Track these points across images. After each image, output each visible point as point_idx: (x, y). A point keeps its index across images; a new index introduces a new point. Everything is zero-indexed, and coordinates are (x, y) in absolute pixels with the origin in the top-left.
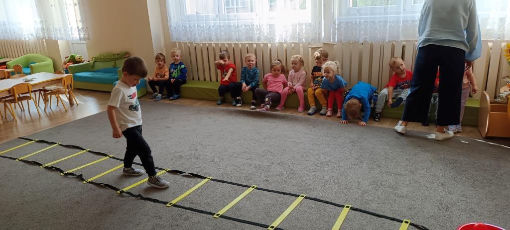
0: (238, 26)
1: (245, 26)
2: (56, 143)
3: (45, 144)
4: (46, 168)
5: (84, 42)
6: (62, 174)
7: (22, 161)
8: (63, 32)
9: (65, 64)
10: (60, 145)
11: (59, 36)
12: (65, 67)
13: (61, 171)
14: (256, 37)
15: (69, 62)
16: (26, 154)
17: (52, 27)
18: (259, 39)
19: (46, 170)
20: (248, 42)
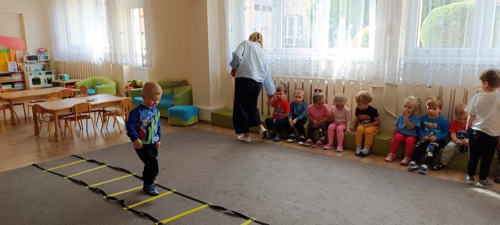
0: (295, 61)
1: (303, 61)
2: (105, 164)
3: (95, 164)
4: (91, 189)
5: (147, 68)
6: (104, 197)
7: (70, 179)
8: (128, 58)
9: (127, 87)
10: (109, 166)
11: (124, 61)
12: (126, 90)
13: (104, 194)
14: (313, 72)
15: (130, 86)
16: (75, 173)
17: (119, 53)
18: (316, 75)
19: (90, 191)
20: (304, 77)
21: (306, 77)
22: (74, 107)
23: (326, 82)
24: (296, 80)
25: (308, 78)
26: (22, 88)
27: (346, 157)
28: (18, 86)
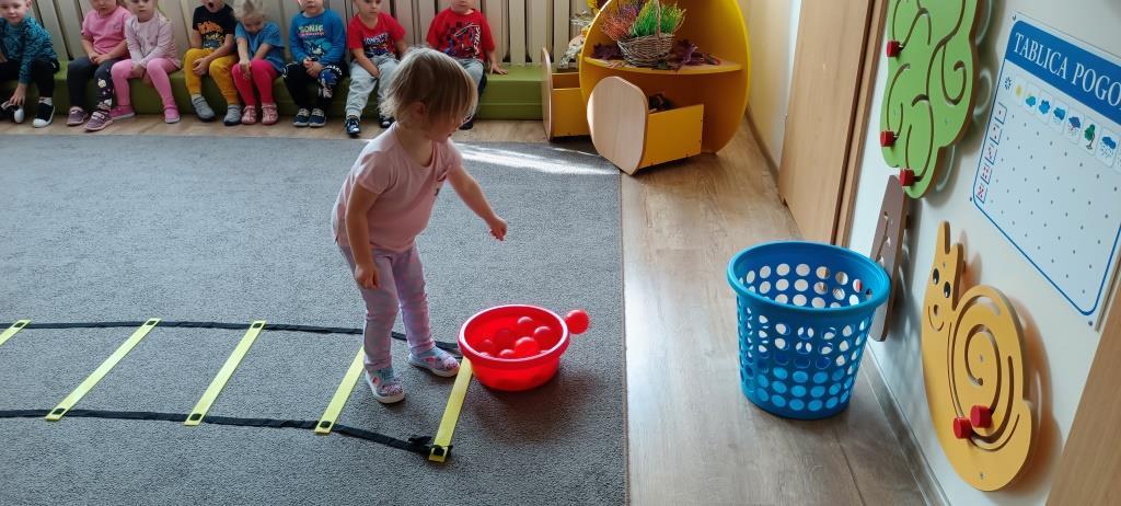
27: (147, 133)
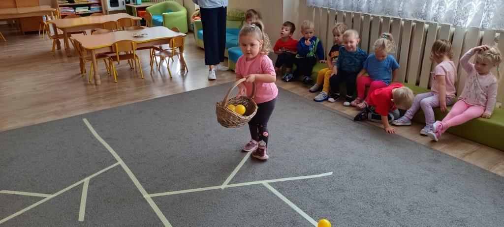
20: (416, 19)
21: (419, 20)
22: (114, 45)
23: (452, 29)
24: (403, 22)
25: (422, 20)
26: (99, 11)
28: (95, 9)
